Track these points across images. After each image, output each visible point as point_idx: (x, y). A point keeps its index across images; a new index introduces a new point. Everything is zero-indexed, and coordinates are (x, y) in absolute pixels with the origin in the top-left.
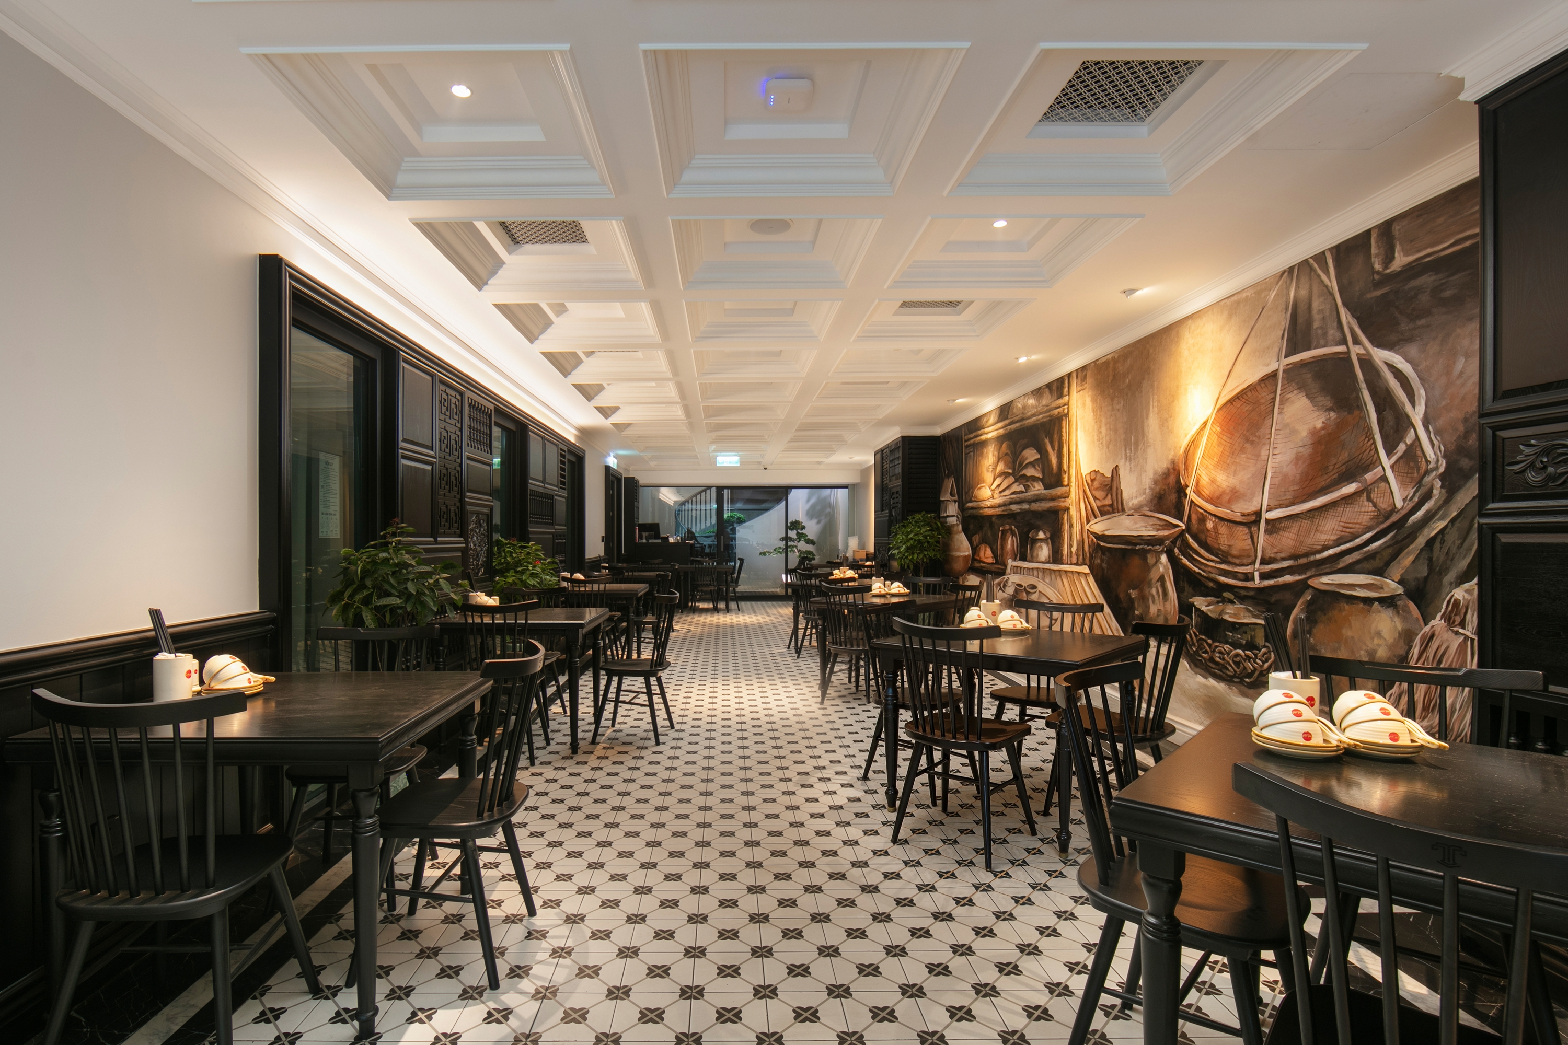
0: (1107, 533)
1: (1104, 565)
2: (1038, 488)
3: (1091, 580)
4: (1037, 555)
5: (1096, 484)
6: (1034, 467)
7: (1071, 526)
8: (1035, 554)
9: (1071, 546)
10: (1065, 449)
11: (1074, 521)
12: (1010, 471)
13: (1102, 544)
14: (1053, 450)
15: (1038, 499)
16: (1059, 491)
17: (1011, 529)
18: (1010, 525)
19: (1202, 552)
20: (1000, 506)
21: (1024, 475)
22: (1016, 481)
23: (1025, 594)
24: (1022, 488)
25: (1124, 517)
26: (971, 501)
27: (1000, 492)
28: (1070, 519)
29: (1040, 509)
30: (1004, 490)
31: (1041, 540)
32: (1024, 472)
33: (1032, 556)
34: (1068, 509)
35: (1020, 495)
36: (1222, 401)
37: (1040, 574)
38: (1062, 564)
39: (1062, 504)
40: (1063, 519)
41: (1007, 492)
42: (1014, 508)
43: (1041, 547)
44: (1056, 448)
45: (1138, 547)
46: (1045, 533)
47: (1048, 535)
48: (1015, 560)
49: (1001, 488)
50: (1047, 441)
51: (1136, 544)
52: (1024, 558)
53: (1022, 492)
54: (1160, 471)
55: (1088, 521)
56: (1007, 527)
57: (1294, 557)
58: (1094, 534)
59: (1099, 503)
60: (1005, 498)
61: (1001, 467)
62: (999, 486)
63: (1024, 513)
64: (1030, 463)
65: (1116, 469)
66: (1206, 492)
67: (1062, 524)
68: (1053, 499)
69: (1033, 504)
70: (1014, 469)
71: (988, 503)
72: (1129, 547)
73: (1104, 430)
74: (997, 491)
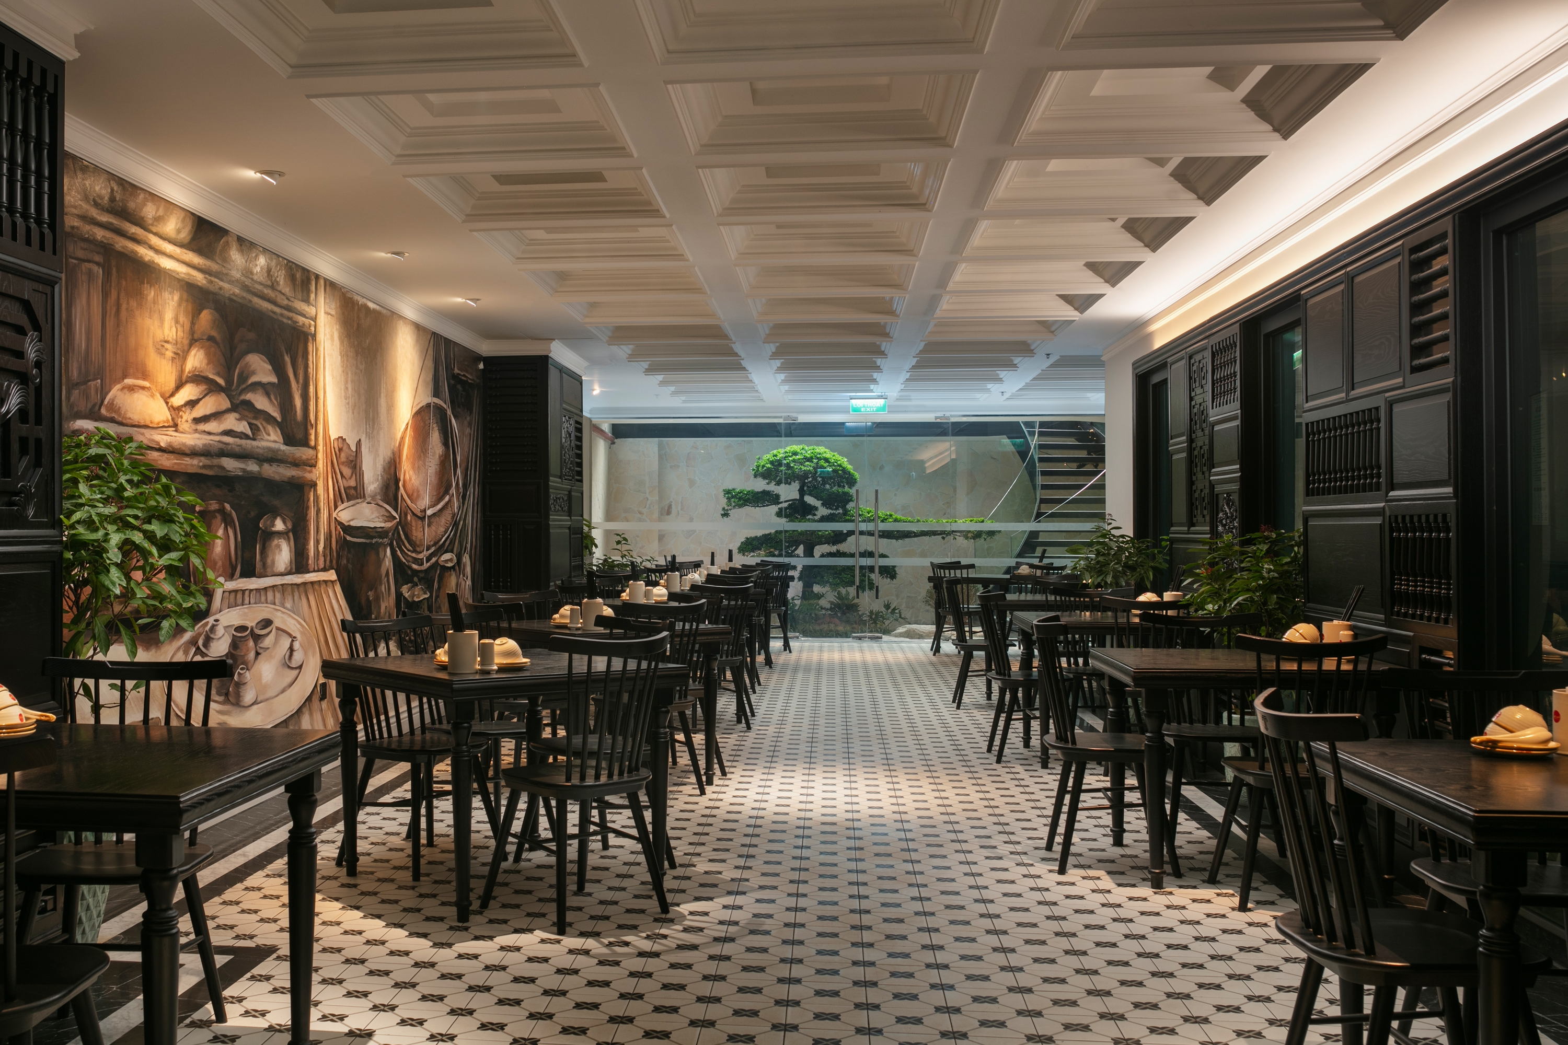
0: (353, 524)
1: (350, 566)
2: (272, 439)
3: (338, 588)
4: (273, 562)
5: (343, 457)
6: (268, 395)
7: (318, 512)
8: (269, 561)
9: (317, 542)
10: (312, 389)
11: (322, 504)
12: (221, 381)
13: (348, 538)
14: (298, 382)
15: (272, 458)
16: (303, 453)
17: (222, 511)
18: (221, 502)
19: (407, 545)
20: (193, 453)
21: (249, 405)
22: (234, 408)
23: (251, 643)
24: (242, 427)
25: (364, 504)
27: (197, 421)
28: (317, 501)
29: (277, 478)
30: (205, 419)
31: (279, 534)
32: (249, 396)
33: (264, 565)
34: (314, 485)
35: (244, 442)
36: (414, 410)
37: (278, 595)
38: (308, 572)
39: (309, 476)
40: (309, 500)
41: (212, 426)
42: (230, 464)
43: (278, 546)
44: (301, 381)
45: (374, 541)
46: (284, 522)
47: (290, 525)
48: (231, 577)
49: (199, 412)
50: (287, 359)
51: (372, 537)
52: (249, 572)
53: (247, 437)
54: (387, 459)
55: (336, 507)
56: (214, 506)
57: (435, 544)
58: (341, 524)
59: (346, 485)
60: (206, 439)
61: (196, 360)
62: (192, 404)
63: (249, 479)
64: (259, 384)
65: (359, 443)
66: (409, 487)
67: (308, 508)
68: (296, 464)
69: (266, 466)
70: (229, 381)
71: (163, 439)
72: (368, 541)
73: (350, 386)
74: (187, 416)
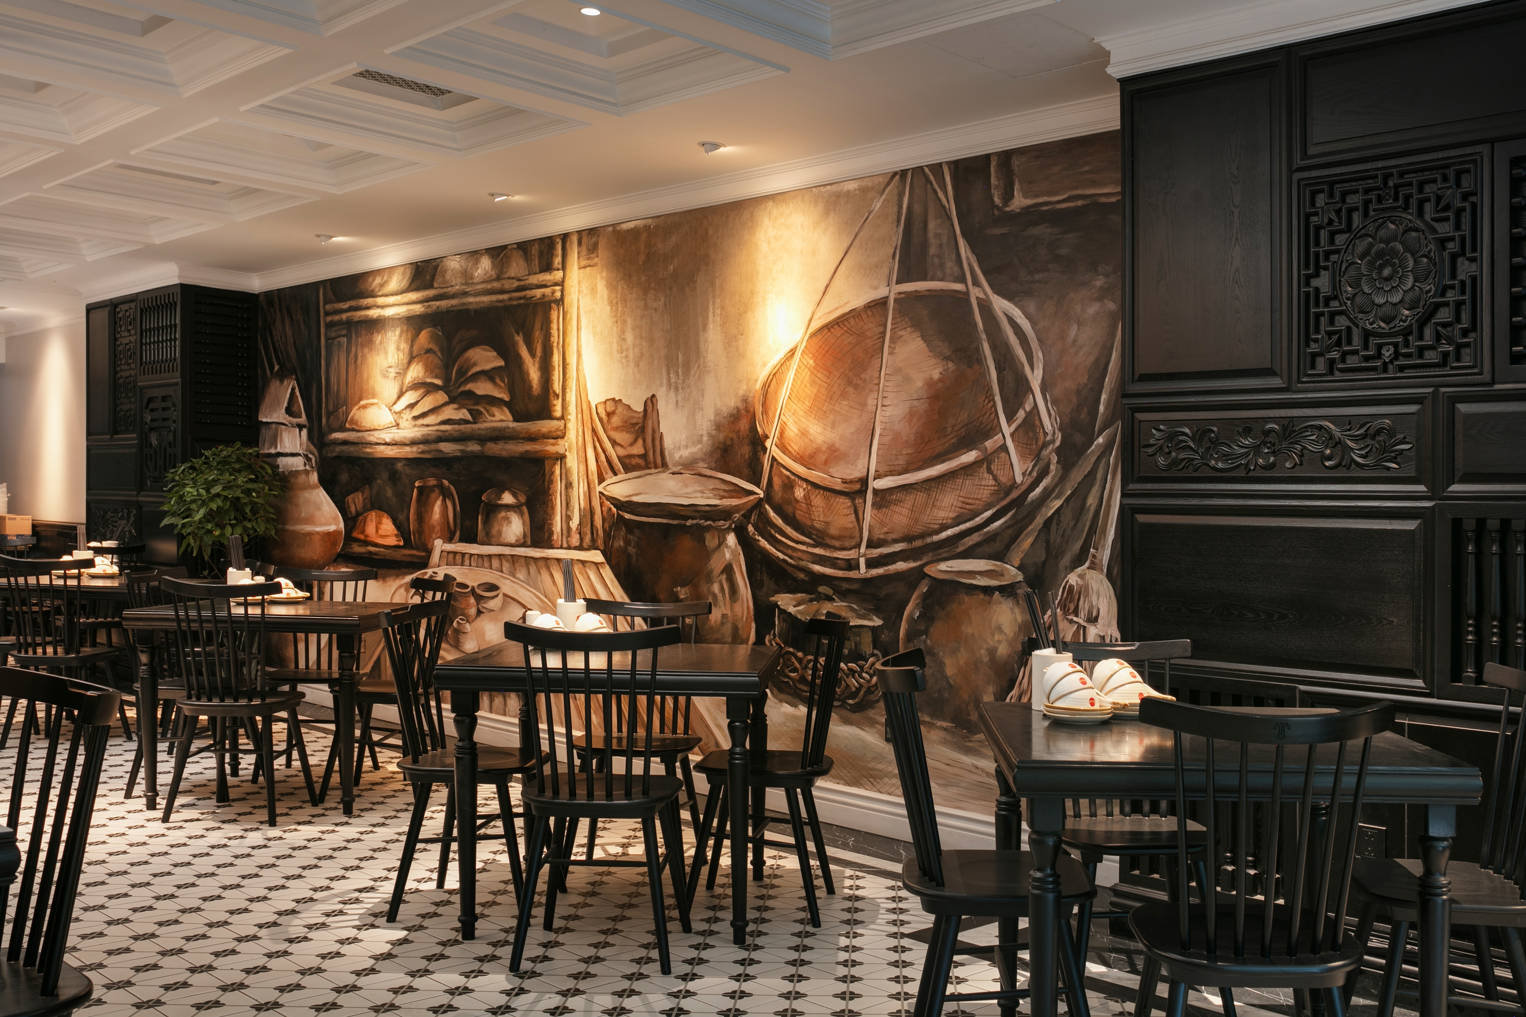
0: (635, 499)
1: (632, 550)
2: (501, 418)
3: (607, 572)
4: (500, 533)
5: (616, 421)
6: (492, 380)
7: (569, 485)
8: (494, 531)
9: (569, 518)
10: (556, 358)
11: (574, 478)
12: (438, 382)
13: (627, 516)
14: (533, 356)
15: (499, 436)
16: (546, 426)
17: (441, 487)
18: (439, 478)
19: (789, 530)
20: (413, 443)
21: (470, 394)
22: (452, 400)
23: (472, 600)
24: (464, 414)
25: (665, 475)
26: (342, 429)
27: (416, 418)
28: (566, 474)
29: (504, 454)
30: (424, 415)
31: (508, 507)
32: (470, 386)
33: (488, 534)
34: (562, 458)
35: (462, 427)
36: (816, 324)
37: (506, 566)
38: (553, 548)
39: (551, 449)
40: (553, 473)
41: (430, 420)
42: (447, 448)
43: (507, 519)
44: (539, 353)
45: (689, 523)
46: (515, 495)
47: (523, 499)
48: (450, 540)
49: (417, 411)
50: (519, 339)
51: (686, 518)
52: (470, 537)
53: (466, 422)
54: (725, 411)
55: (601, 479)
56: (432, 482)
57: (908, 538)
58: (610, 499)
59: (622, 452)
60: (425, 430)
61: (416, 372)
62: (412, 406)
63: (466, 459)
64: (483, 373)
65: (651, 401)
66: (794, 447)
67: (551, 482)
68: (532, 438)
69: (490, 445)
70: (447, 379)
71: (387, 437)
72: (676, 522)
73: (630, 337)
74: (408, 415)
